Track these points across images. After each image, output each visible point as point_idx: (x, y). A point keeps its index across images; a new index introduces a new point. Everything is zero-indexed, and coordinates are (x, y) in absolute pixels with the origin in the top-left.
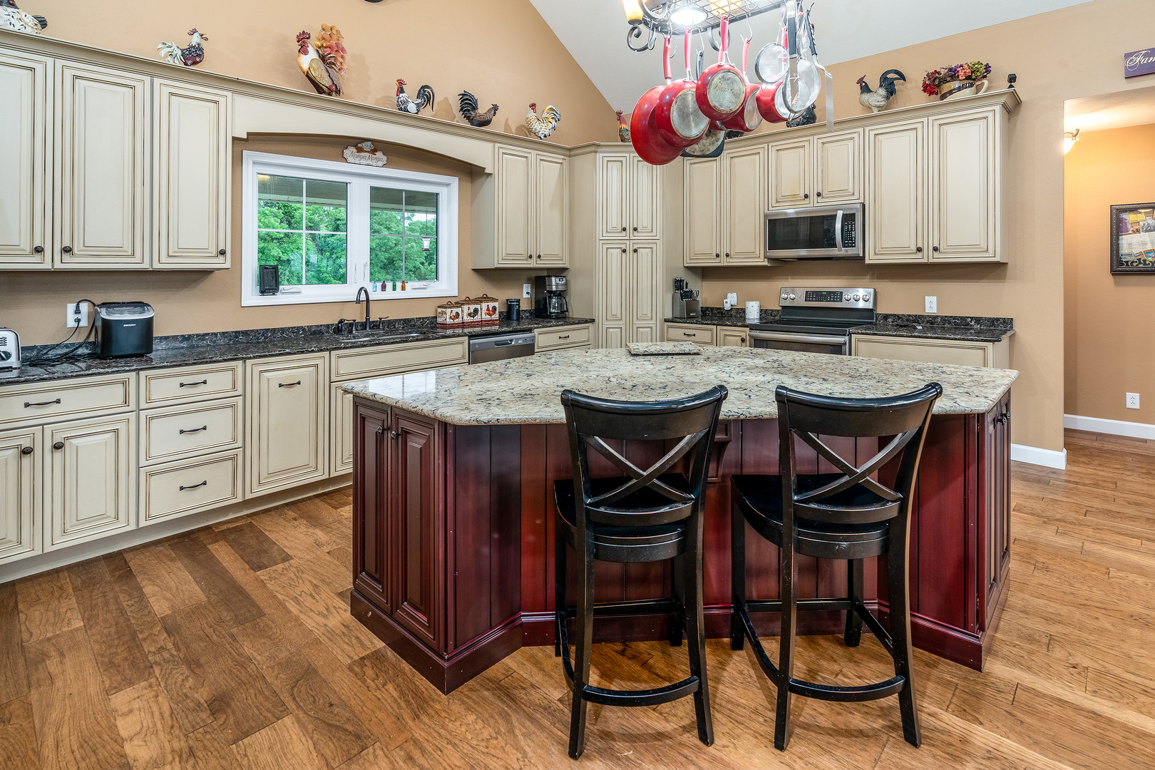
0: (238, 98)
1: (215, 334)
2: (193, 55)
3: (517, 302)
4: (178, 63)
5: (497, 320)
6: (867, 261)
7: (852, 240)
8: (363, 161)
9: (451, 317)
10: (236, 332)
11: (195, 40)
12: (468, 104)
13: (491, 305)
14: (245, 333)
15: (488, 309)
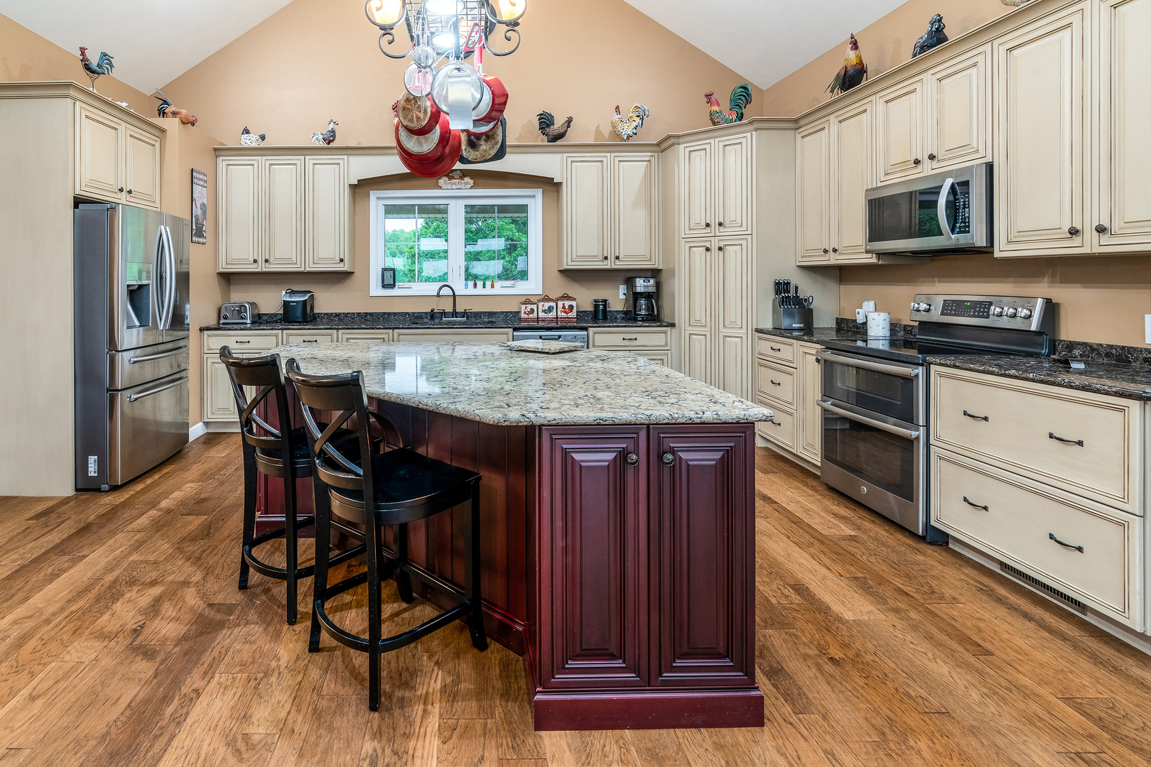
0: (352, 158)
1: (354, 314)
2: (330, 138)
3: (602, 302)
4: (322, 144)
5: (575, 318)
6: (997, 254)
7: (965, 223)
8: (454, 187)
9: (525, 312)
10: (366, 313)
11: (332, 126)
12: (545, 121)
13: (567, 303)
14: (371, 314)
15: (564, 307)
